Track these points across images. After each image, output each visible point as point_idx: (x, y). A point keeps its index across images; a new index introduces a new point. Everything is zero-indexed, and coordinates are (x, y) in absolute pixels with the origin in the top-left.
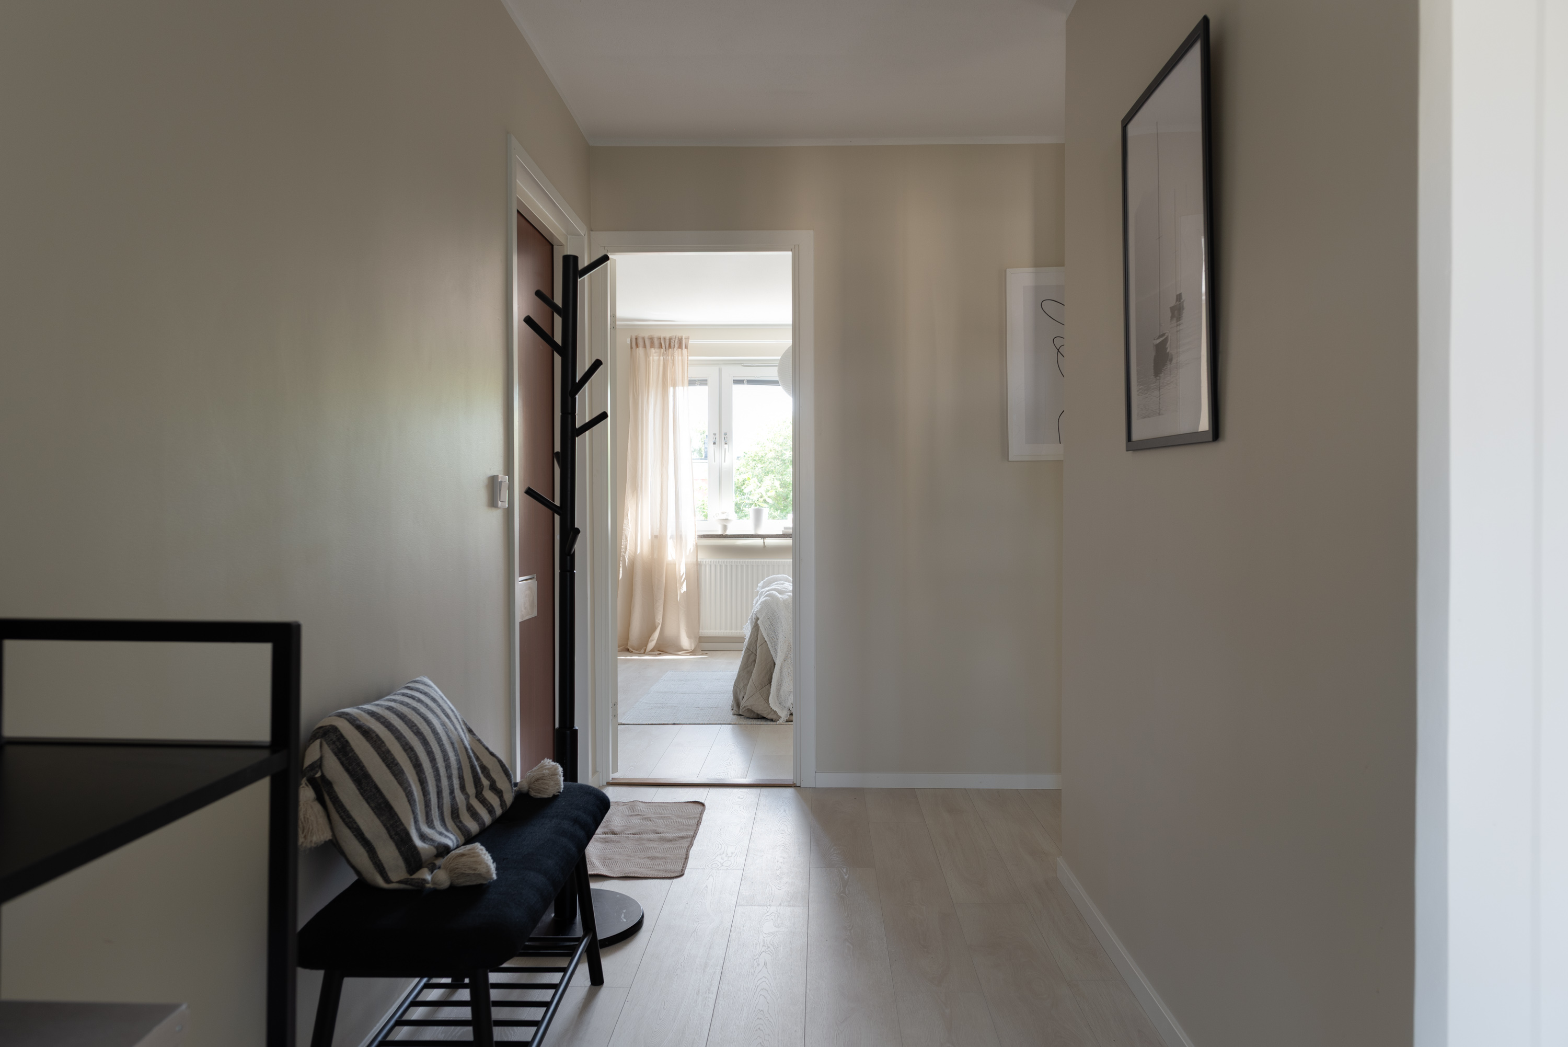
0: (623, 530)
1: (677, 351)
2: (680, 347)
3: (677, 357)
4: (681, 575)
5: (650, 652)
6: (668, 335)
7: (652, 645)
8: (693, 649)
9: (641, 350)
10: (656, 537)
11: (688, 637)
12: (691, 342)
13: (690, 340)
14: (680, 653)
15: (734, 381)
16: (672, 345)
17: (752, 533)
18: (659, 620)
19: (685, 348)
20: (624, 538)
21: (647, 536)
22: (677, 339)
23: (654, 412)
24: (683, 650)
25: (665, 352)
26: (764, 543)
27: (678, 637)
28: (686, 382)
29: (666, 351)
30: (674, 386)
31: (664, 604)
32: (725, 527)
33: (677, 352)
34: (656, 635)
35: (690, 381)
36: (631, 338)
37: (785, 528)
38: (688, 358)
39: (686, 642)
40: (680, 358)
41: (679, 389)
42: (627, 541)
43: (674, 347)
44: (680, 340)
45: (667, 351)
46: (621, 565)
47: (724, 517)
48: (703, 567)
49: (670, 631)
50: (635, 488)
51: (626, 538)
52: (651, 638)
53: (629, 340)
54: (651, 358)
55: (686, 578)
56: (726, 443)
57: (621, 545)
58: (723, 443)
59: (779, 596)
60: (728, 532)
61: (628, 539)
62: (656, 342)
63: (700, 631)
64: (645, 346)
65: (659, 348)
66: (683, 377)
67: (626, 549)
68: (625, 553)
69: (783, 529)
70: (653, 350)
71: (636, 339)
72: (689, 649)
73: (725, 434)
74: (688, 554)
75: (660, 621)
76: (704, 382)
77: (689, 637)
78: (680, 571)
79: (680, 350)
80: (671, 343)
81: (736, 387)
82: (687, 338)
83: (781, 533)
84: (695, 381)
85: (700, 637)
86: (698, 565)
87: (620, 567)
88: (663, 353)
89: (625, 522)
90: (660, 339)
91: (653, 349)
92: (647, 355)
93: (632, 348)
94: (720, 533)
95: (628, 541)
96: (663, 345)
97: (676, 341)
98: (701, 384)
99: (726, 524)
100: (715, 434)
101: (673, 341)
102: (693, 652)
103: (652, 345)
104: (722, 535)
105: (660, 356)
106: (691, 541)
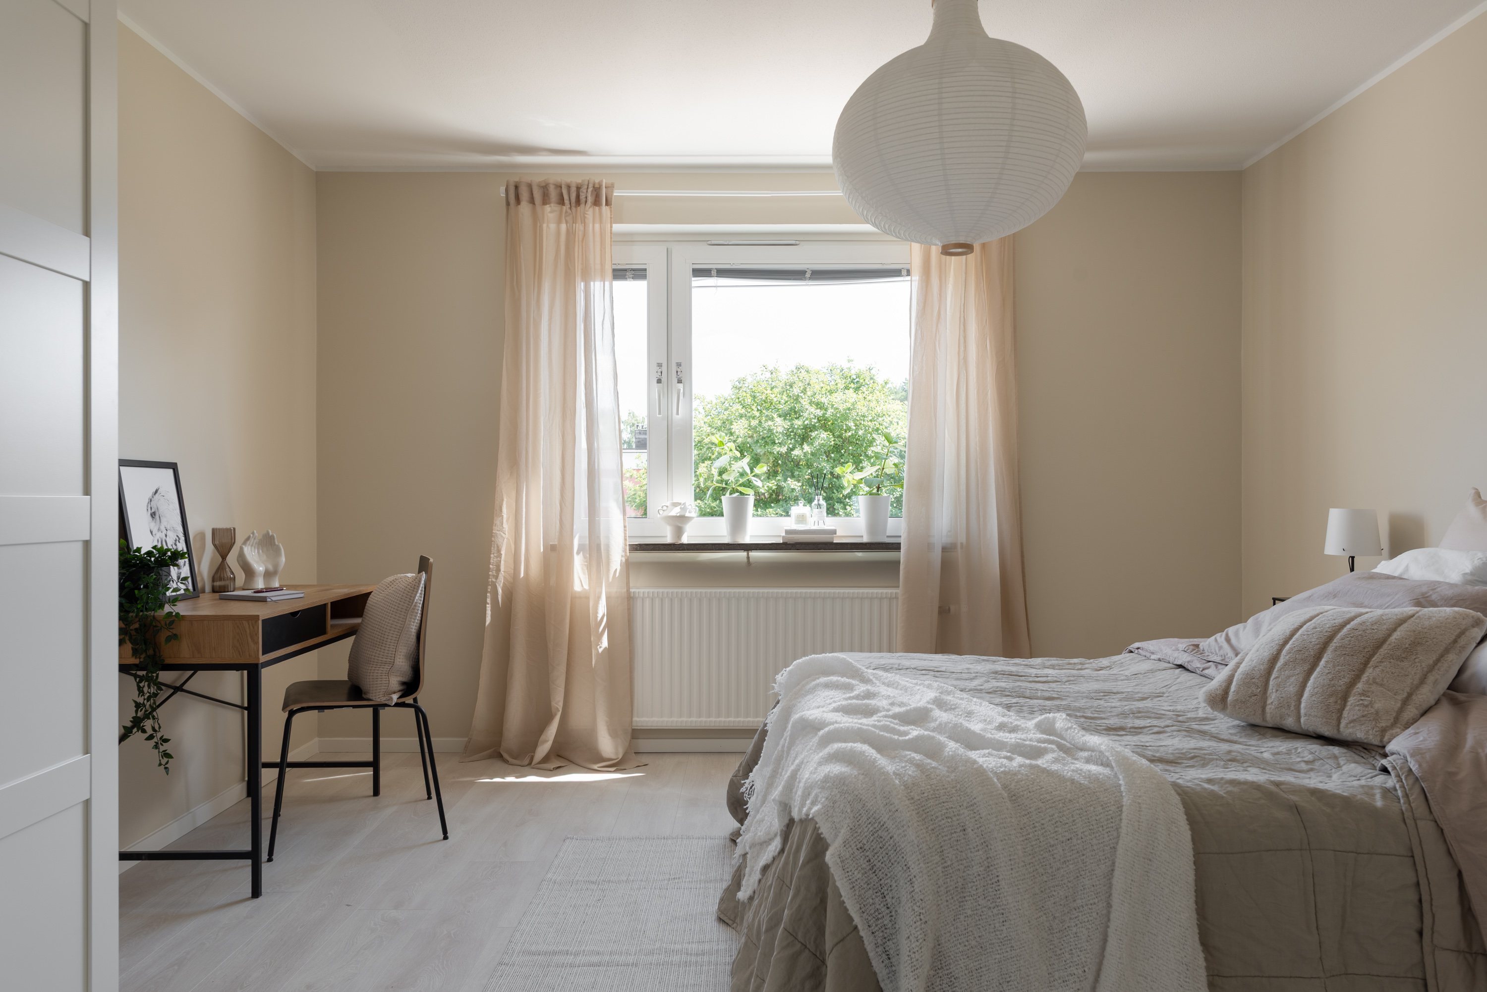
0: (492, 536)
1: (591, 209)
2: (597, 202)
3: (591, 225)
4: (599, 619)
5: (540, 763)
6: (575, 180)
7: (543, 749)
8: (620, 756)
9: (525, 208)
10: (553, 548)
11: (611, 735)
12: (616, 193)
13: (615, 191)
14: (595, 767)
15: (694, 270)
16: (582, 197)
17: (726, 540)
18: (558, 702)
19: (607, 204)
20: (494, 550)
21: (538, 546)
22: (591, 186)
23: (550, 319)
24: (603, 760)
25: (569, 211)
26: (748, 557)
27: (593, 732)
28: (609, 274)
29: (570, 208)
30: (587, 277)
31: (567, 673)
32: (679, 531)
33: (590, 211)
34: (552, 731)
35: (614, 270)
36: (507, 186)
37: (787, 532)
38: (611, 227)
39: (607, 745)
40: (597, 226)
41: (596, 286)
42: (500, 555)
43: (586, 202)
44: (597, 191)
45: (573, 208)
46: (489, 600)
47: (676, 512)
48: (639, 604)
49: (579, 720)
50: (514, 464)
51: (499, 551)
52: (543, 737)
53: (503, 189)
54: (545, 226)
55: (608, 625)
56: (680, 381)
57: (490, 563)
58: (675, 380)
59: (882, 761)
60: (685, 540)
61: (503, 552)
62: (553, 194)
63: (635, 719)
64: (532, 201)
65: (559, 204)
66: (602, 265)
67: (498, 570)
68: (497, 577)
69: (784, 534)
70: (548, 208)
71: (517, 187)
72: (613, 757)
73: (679, 365)
74: (610, 580)
75: (561, 704)
76: (639, 274)
77: (613, 734)
78: (597, 613)
79: (597, 208)
80: (581, 194)
81: (697, 282)
82: (610, 187)
83: (781, 542)
84: (625, 270)
85: (633, 730)
86: (630, 599)
87: (486, 603)
88: (566, 212)
89: (497, 521)
90: (561, 187)
91: (548, 206)
92: (536, 219)
93: (508, 204)
94: (669, 540)
95: (503, 556)
96: (566, 197)
97: (590, 190)
98: (635, 277)
99: (680, 525)
100: (660, 365)
101: (583, 190)
102: (617, 765)
103: (545, 200)
104: (674, 545)
105: (559, 222)
106: (617, 556)
